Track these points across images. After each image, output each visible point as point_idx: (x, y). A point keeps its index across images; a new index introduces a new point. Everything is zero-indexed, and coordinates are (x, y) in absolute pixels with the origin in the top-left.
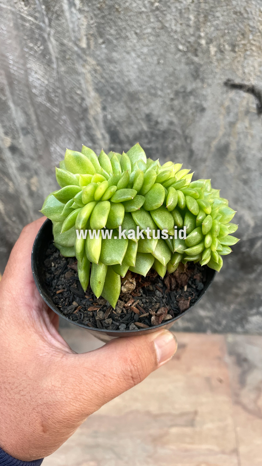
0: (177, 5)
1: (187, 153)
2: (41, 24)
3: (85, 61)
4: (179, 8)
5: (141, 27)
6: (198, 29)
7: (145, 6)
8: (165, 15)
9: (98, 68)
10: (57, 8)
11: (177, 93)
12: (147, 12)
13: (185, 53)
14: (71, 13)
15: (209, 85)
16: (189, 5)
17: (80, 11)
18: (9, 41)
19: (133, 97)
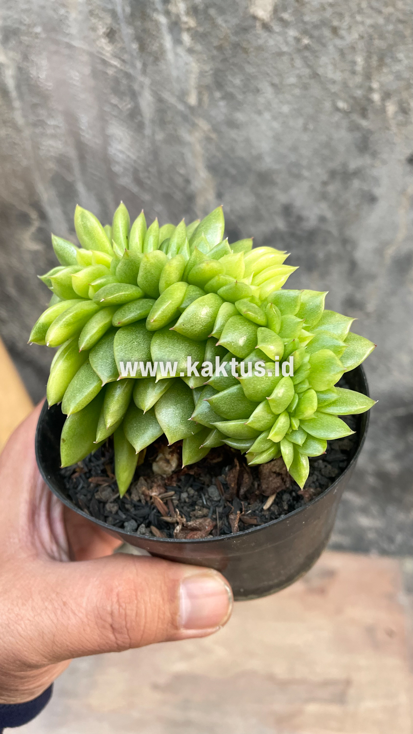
0: (338, 42)
1: (345, 266)
2: (131, 71)
3: (194, 125)
4: (340, 47)
5: (280, 75)
6: (368, 77)
7: (287, 43)
8: (317, 57)
9: (214, 136)
10: (155, 47)
11: (333, 174)
12: (290, 54)
13: (346, 113)
14: (176, 54)
15: (384, 162)
16: (356, 43)
17: (190, 51)
18: (82, 96)
19: (265, 179)
